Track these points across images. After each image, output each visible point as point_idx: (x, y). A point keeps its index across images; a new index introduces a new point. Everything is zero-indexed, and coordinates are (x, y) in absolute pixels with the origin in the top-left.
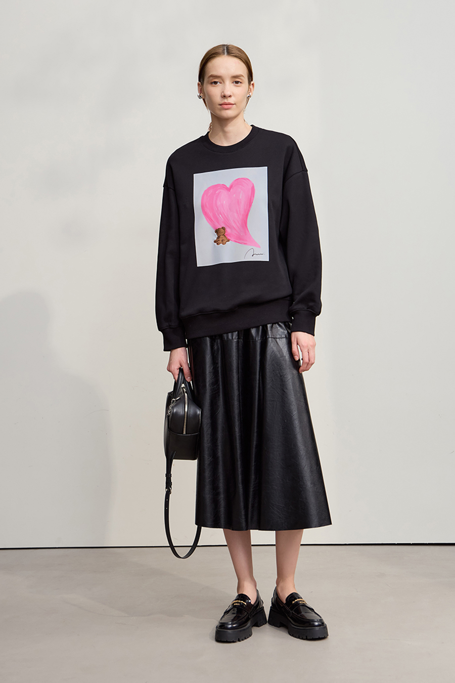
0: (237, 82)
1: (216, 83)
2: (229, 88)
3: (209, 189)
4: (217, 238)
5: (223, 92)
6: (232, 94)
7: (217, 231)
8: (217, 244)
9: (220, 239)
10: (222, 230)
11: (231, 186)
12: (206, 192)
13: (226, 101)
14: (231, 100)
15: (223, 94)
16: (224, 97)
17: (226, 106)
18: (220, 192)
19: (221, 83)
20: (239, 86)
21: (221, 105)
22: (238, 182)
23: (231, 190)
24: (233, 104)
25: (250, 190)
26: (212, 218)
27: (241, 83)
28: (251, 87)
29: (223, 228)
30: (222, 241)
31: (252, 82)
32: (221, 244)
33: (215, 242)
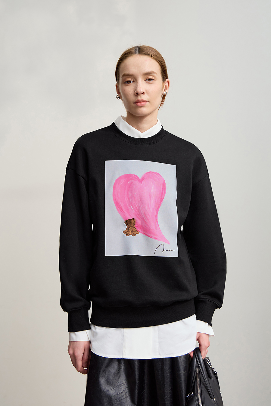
0: (150, 80)
1: (129, 82)
2: (142, 86)
3: (121, 178)
4: (127, 229)
5: (136, 90)
6: (144, 91)
7: (127, 222)
8: (127, 235)
9: (130, 230)
10: (133, 221)
11: (143, 178)
12: (118, 181)
13: (139, 98)
14: (144, 97)
15: (135, 92)
16: (137, 94)
17: (139, 104)
18: (132, 183)
19: (134, 82)
20: (151, 83)
21: (135, 103)
22: (150, 175)
23: (143, 182)
24: (147, 102)
25: (162, 186)
26: (123, 209)
27: (153, 80)
28: (167, 84)
29: (133, 219)
30: (132, 232)
31: (167, 80)
32: (131, 236)
33: (124, 232)
